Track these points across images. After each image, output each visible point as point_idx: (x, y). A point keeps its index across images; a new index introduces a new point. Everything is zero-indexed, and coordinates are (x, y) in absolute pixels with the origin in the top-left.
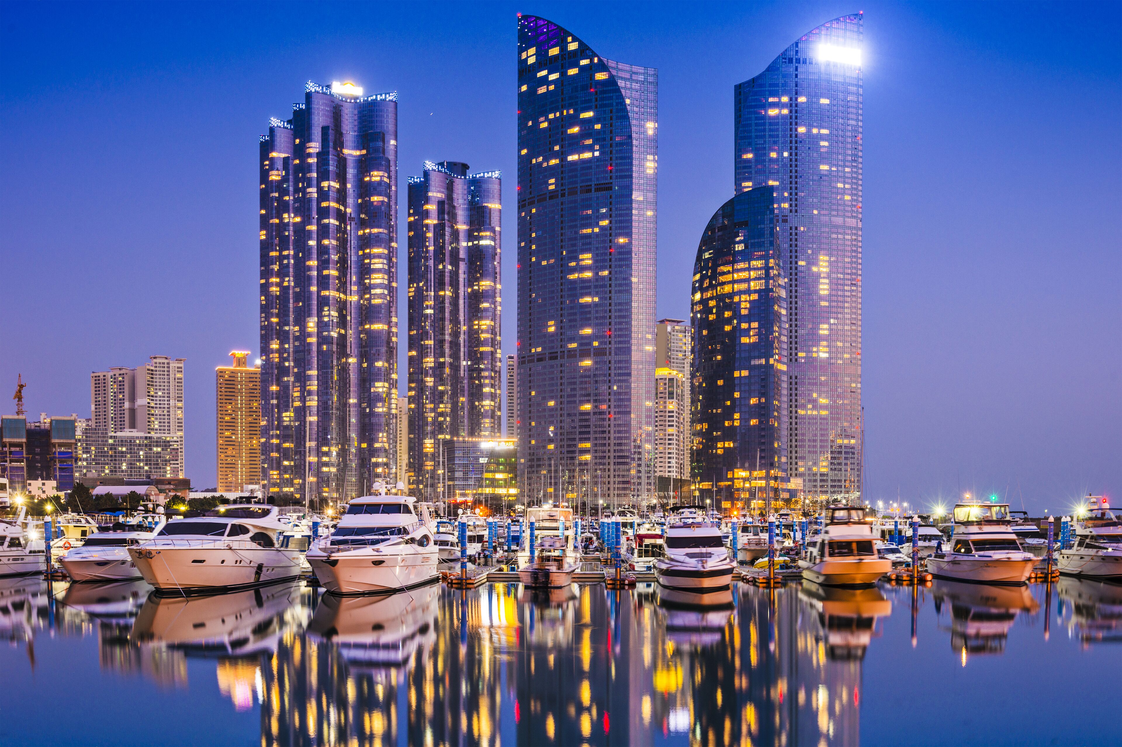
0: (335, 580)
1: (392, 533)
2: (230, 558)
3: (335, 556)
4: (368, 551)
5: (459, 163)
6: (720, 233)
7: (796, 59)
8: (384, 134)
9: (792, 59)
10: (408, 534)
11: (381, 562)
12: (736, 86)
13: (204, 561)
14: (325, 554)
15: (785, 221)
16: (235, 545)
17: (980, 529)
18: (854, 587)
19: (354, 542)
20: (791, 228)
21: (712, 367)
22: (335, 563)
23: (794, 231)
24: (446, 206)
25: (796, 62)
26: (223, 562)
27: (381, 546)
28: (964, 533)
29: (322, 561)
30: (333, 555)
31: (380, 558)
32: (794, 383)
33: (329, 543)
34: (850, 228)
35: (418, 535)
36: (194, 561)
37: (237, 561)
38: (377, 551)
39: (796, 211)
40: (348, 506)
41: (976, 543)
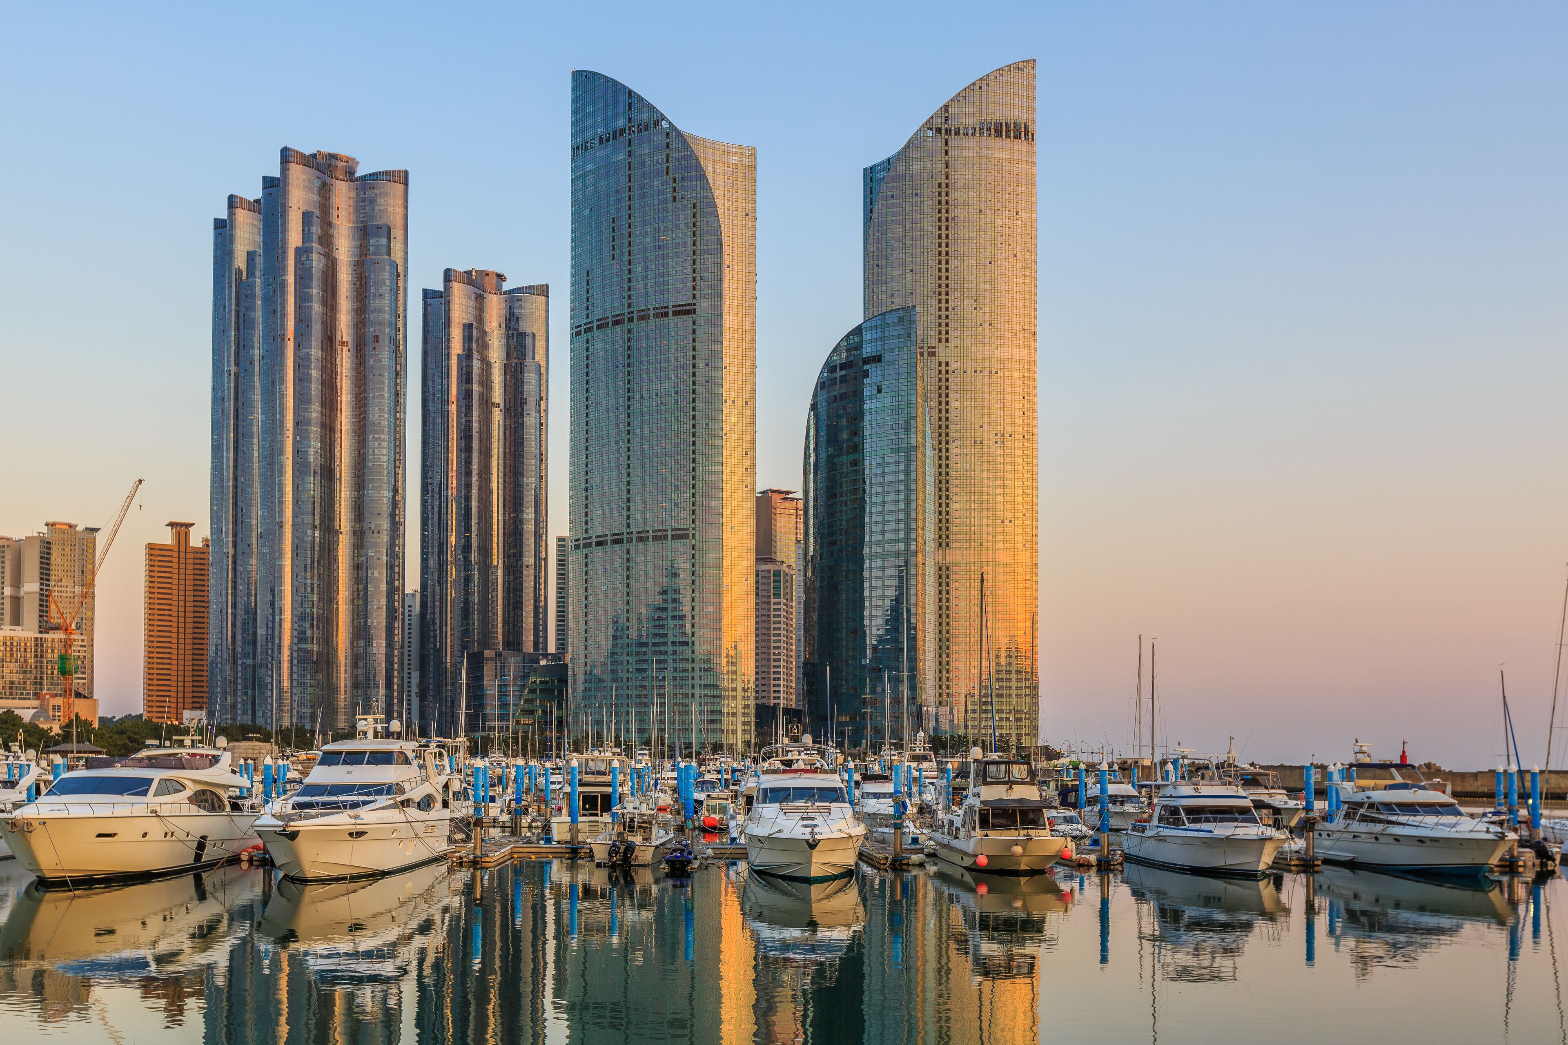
0: (296, 861)
1: (380, 792)
2: (156, 829)
3: (294, 826)
4: (342, 819)
5: (493, 273)
6: (843, 372)
7: (946, 130)
8: (389, 228)
9: (940, 129)
10: (404, 793)
11: (360, 834)
12: (865, 170)
13: (115, 834)
14: (280, 823)
15: (932, 354)
16: (164, 811)
17: (1196, 790)
18: (1017, 873)
19: (325, 805)
20: (940, 364)
21: (832, 556)
22: (293, 835)
23: (944, 368)
24: (474, 332)
25: (946, 134)
26: (145, 835)
27: (362, 811)
28: (1171, 796)
29: (275, 832)
30: (292, 823)
31: (359, 828)
32: (944, 576)
33: (290, 806)
34: (1019, 361)
35: (416, 794)
36: (100, 835)
37: (166, 834)
38: (356, 817)
39: (947, 341)
40: (321, 753)
41: (1190, 811)
